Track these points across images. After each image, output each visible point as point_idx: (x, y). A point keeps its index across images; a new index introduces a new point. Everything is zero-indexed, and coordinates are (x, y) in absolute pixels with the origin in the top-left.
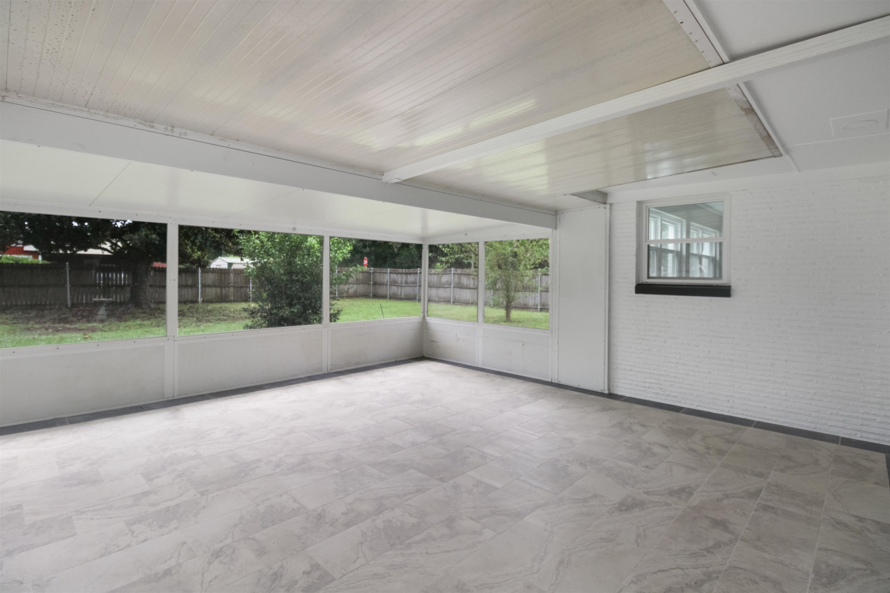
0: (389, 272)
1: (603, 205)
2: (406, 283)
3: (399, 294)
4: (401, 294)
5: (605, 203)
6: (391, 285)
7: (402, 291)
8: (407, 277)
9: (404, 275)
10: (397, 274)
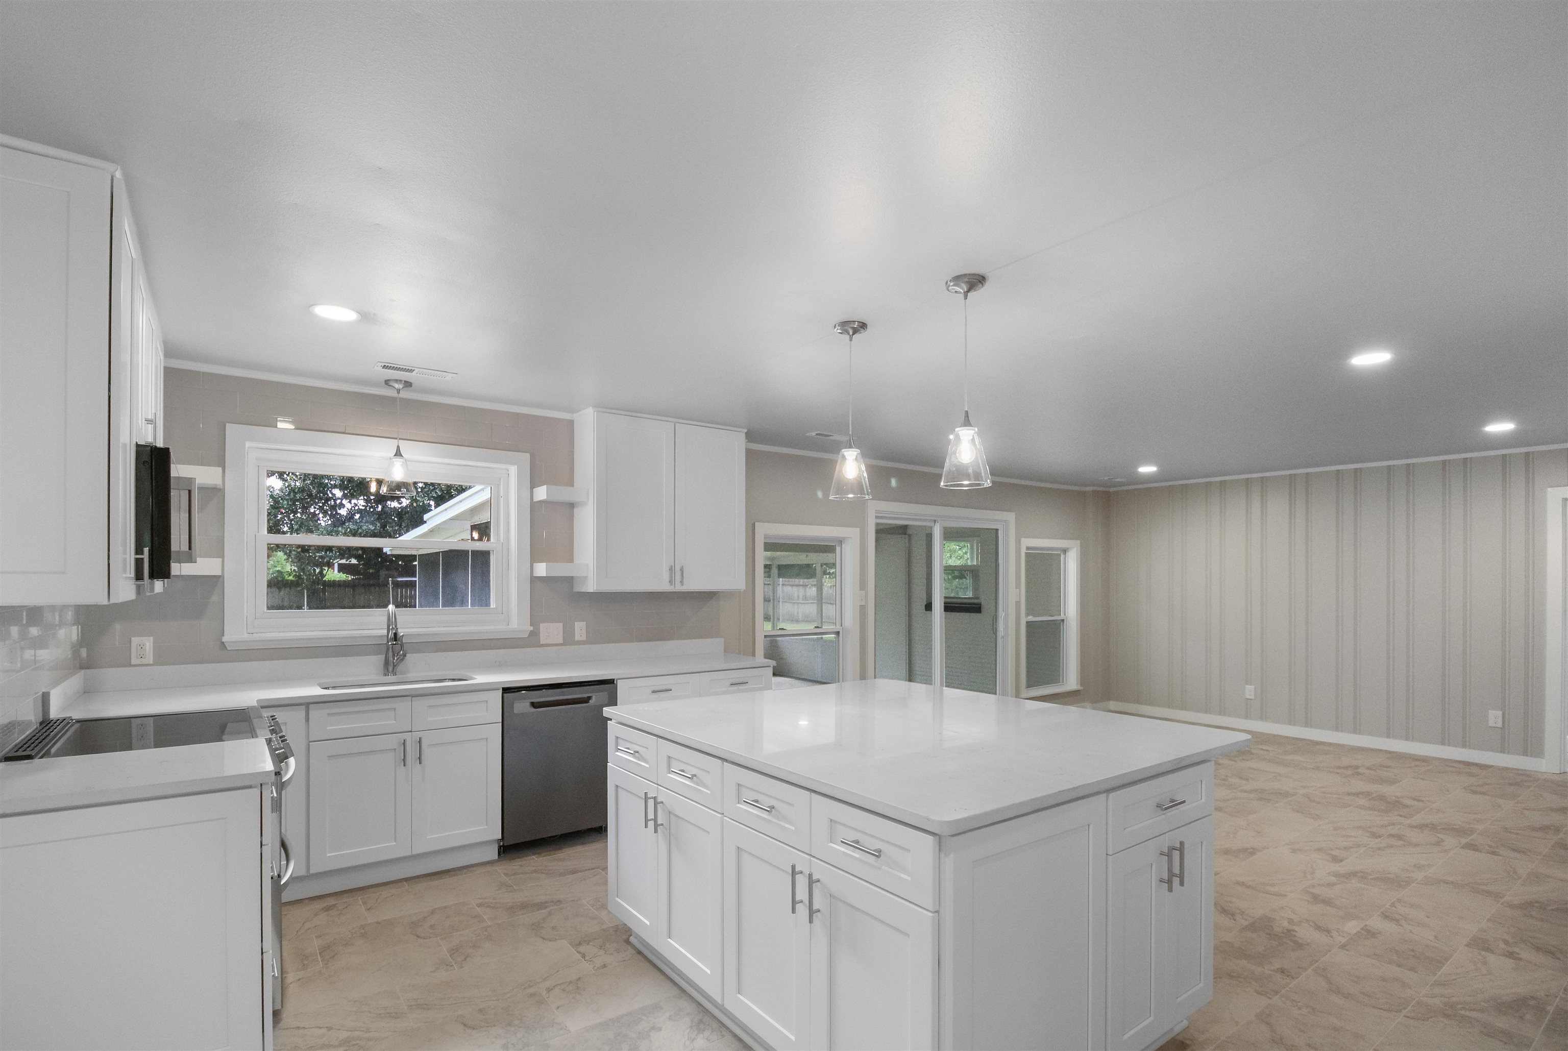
0: (781, 583)
1: (903, 536)
2: (805, 598)
3: (796, 614)
4: (798, 613)
5: (905, 534)
6: (784, 602)
7: (799, 610)
8: (805, 591)
9: (801, 587)
10: (792, 586)
